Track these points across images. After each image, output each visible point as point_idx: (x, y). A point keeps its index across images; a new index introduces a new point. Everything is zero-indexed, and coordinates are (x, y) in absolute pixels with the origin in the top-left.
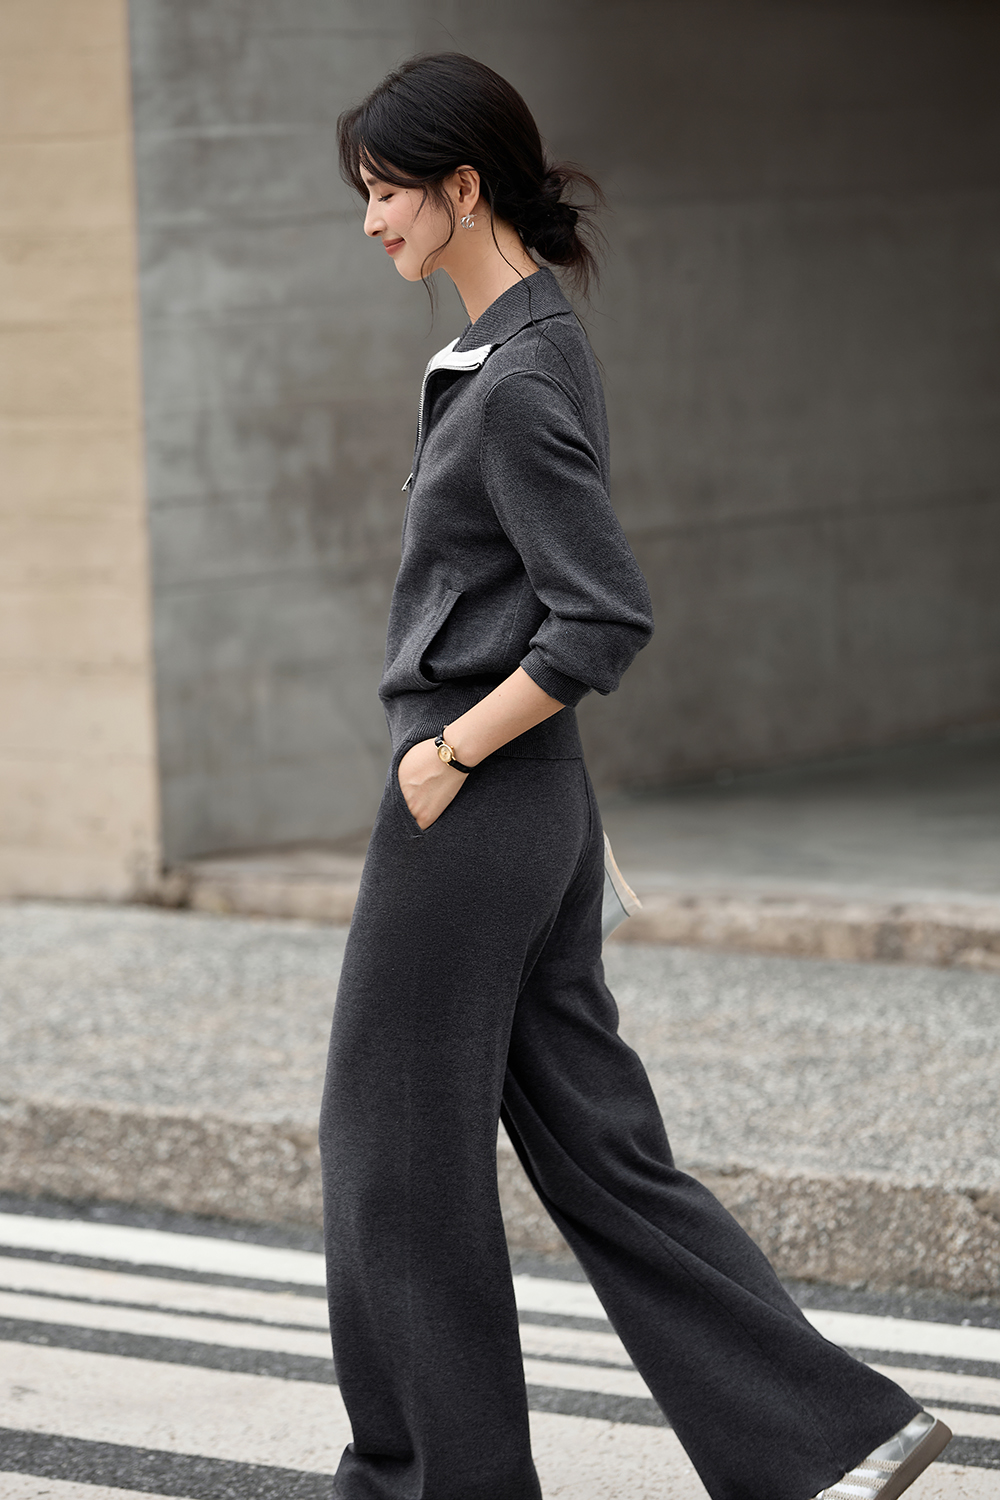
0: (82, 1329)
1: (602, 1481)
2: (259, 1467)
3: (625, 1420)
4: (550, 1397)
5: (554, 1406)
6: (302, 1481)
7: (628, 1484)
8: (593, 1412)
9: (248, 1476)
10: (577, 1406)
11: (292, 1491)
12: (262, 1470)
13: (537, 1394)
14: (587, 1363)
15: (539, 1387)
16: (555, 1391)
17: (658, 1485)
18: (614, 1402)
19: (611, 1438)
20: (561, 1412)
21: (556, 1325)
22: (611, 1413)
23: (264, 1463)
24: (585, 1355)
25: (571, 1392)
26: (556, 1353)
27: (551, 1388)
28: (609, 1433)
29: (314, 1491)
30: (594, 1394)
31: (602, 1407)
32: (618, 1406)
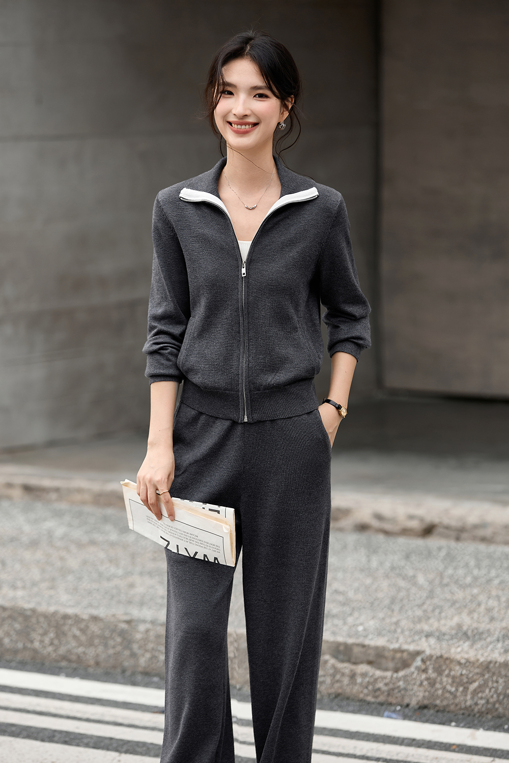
3: (127, 752)
4: (89, 740)
5: (91, 745)
8: (110, 747)
10: (102, 744)
13: (82, 738)
14: (108, 723)
16: (91, 737)
18: (121, 743)
19: (119, 761)
20: (94, 747)
22: (120, 749)
24: (107, 719)
25: (99, 737)
26: (92, 717)
27: (90, 735)
28: (118, 758)
30: (111, 739)
31: (115, 745)
32: (123, 745)
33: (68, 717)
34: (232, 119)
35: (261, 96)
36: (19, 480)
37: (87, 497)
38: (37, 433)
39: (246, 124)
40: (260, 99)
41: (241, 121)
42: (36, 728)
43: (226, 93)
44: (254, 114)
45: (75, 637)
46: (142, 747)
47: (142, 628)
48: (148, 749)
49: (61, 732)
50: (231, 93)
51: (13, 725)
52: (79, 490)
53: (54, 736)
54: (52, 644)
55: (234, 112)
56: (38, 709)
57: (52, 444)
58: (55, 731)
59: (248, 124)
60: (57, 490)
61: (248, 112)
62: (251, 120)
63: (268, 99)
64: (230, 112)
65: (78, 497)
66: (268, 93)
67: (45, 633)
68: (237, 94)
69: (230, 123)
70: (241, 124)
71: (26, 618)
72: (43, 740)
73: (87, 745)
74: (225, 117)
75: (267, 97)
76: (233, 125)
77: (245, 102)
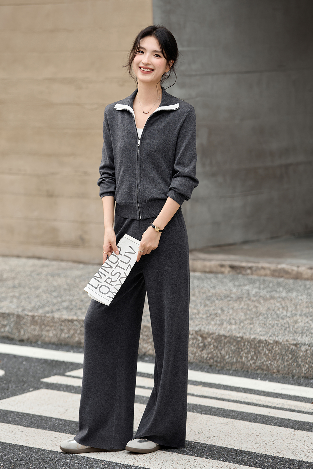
0: (143, 397)
1: (293, 449)
2: (195, 442)
3: (298, 429)
4: (276, 421)
6: (207, 448)
7: (300, 450)
8: (289, 426)
9: (192, 445)
11: (205, 451)
12: (196, 444)
13: (273, 420)
14: (286, 410)
15: (273, 417)
16: (278, 419)
17: (309, 451)
20: (279, 426)
21: (277, 397)
22: (294, 427)
23: (196, 441)
24: (286, 407)
25: (282, 419)
26: (277, 406)
28: (294, 433)
29: (211, 451)
30: (289, 420)
31: (291, 424)
32: (296, 424)
33: (264, 406)
34: (141, 65)
35: (157, 56)
36: (228, 263)
37: (268, 272)
38: (237, 236)
39: (148, 68)
40: (157, 57)
41: (145, 67)
42: (246, 413)
43: (140, 52)
44: (152, 64)
45: (265, 354)
46: (307, 425)
47: (303, 349)
48: (310, 426)
49: (260, 415)
50: (143, 53)
51: (233, 411)
52: (263, 268)
53: (256, 418)
54: (252, 359)
55: (142, 62)
56: (247, 401)
57: (245, 242)
58: (257, 415)
59: (149, 69)
60: (250, 268)
61: (149, 63)
62: (151, 67)
63: (161, 58)
64: (141, 62)
65: (262, 272)
66: (161, 55)
67: (249, 352)
68: (145, 53)
69: (140, 68)
70: (145, 68)
71: (238, 343)
72: (250, 421)
73: (276, 425)
74: (138, 64)
75: (160, 57)
76: (141, 68)
77: (149, 57)
